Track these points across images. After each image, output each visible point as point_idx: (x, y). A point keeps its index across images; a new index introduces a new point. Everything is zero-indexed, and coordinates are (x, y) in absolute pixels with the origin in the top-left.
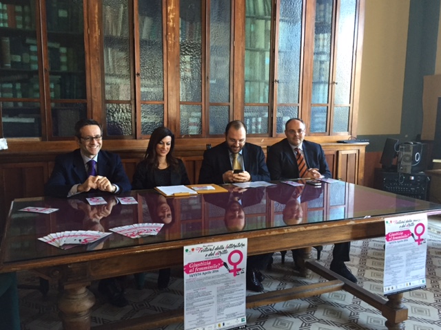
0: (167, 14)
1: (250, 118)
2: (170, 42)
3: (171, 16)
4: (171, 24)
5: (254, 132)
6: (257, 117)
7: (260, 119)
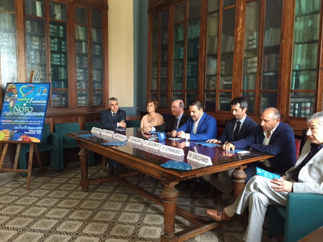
0: (237, 33)
1: (300, 103)
2: (237, 51)
3: (239, 34)
4: (239, 39)
5: (303, 116)
6: (305, 102)
7: (309, 105)
